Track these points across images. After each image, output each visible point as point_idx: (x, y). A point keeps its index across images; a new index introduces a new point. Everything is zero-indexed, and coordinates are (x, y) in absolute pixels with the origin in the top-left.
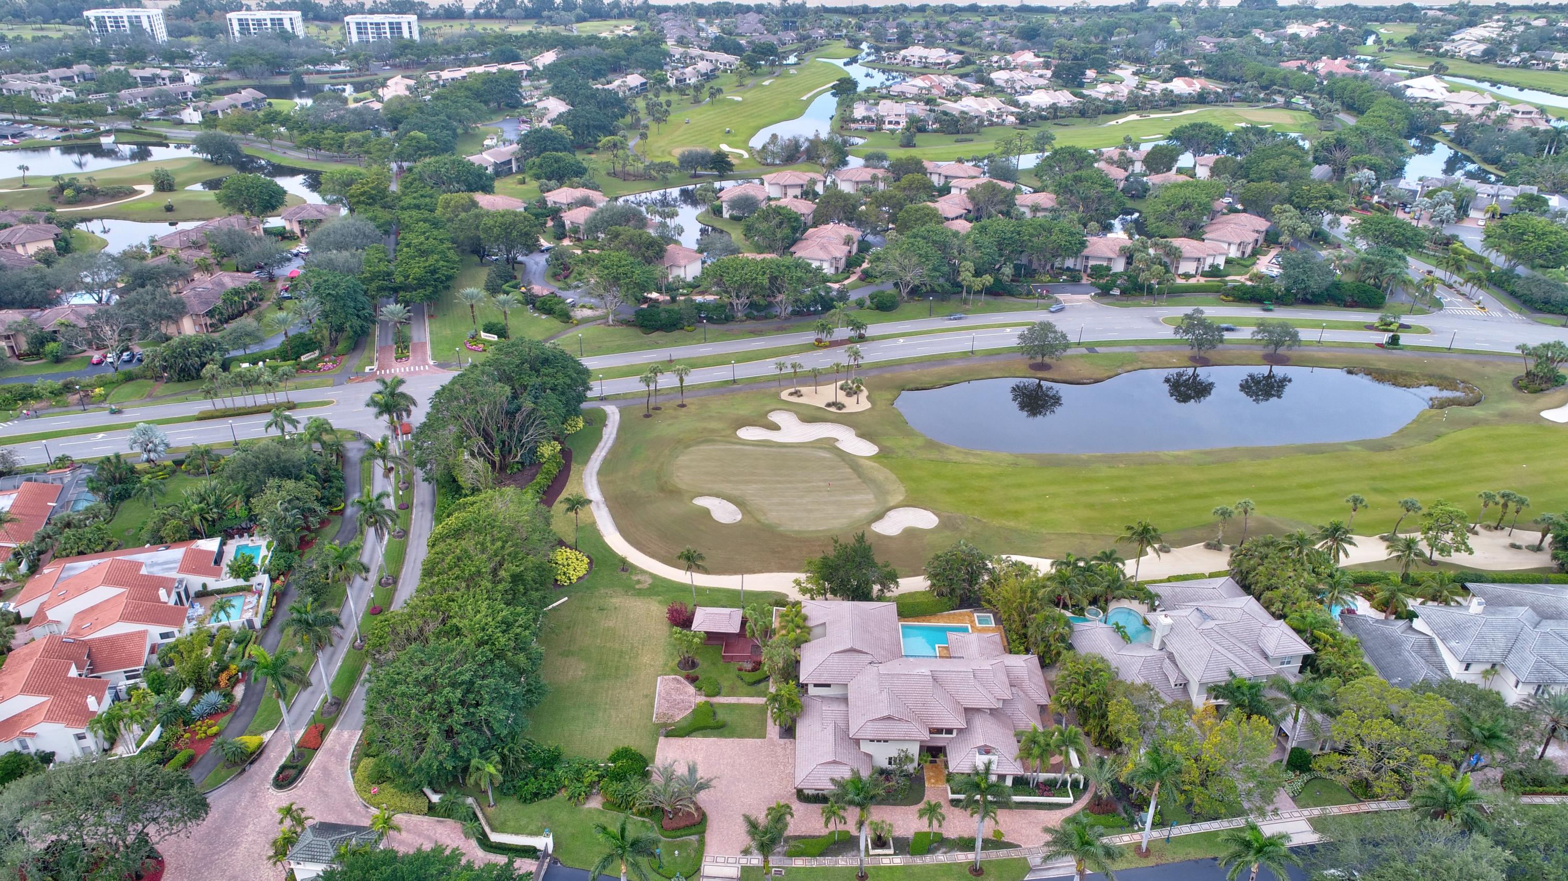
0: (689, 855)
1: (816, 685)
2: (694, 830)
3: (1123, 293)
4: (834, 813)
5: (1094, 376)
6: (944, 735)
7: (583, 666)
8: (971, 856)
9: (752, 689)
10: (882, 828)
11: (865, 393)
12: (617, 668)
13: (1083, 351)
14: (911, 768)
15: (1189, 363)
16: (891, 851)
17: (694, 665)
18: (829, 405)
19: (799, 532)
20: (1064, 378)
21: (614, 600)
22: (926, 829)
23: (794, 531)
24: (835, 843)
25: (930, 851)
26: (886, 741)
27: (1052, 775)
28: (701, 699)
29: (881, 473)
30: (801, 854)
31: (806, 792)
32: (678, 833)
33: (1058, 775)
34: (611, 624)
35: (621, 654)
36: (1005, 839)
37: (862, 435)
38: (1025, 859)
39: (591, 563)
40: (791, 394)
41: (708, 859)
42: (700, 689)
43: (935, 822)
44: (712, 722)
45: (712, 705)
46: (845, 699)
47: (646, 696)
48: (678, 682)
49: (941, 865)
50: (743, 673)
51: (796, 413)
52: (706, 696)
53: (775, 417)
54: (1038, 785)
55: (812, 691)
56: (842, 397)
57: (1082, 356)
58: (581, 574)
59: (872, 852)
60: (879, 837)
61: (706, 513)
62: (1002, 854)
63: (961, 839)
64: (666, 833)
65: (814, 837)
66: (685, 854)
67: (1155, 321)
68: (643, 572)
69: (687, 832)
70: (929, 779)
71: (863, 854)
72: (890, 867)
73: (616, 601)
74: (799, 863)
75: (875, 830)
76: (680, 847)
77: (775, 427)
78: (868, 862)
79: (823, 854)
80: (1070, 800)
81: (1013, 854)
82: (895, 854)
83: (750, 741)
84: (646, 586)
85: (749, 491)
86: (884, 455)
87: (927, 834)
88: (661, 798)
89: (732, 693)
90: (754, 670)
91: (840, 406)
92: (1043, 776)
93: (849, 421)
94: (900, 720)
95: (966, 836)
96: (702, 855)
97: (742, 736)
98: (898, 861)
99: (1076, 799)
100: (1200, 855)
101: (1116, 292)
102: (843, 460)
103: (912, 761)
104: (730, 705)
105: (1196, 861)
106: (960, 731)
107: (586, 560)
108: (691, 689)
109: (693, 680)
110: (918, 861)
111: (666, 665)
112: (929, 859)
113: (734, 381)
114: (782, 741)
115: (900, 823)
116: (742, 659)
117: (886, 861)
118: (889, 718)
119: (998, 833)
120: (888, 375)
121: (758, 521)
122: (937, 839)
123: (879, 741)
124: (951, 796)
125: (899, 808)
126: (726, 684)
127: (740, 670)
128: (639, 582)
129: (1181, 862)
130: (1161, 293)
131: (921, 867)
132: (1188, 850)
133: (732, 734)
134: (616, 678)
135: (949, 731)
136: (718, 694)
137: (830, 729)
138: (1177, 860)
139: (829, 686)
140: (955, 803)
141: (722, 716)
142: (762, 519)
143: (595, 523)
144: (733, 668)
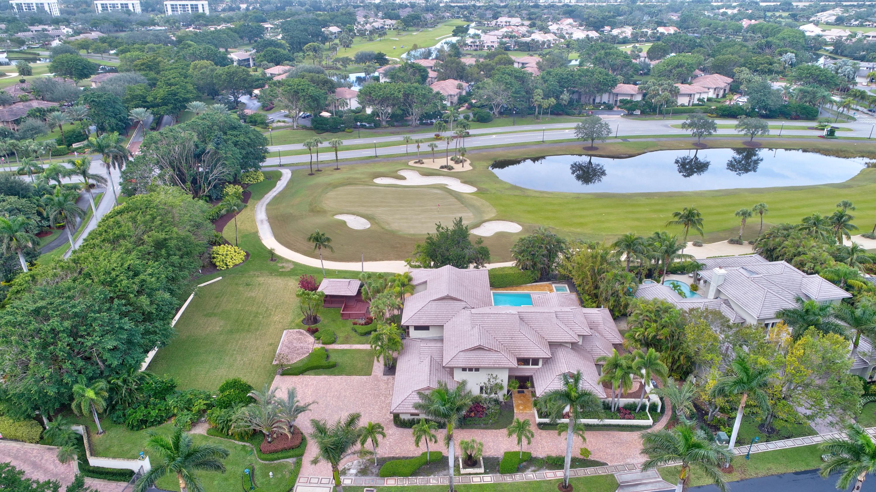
0: (283, 476)
1: (417, 328)
2: (291, 453)
3: (642, 113)
4: (425, 431)
5: (629, 153)
6: (531, 367)
7: (222, 323)
8: (559, 474)
9: (364, 338)
10: (472, 447)
11: (469, 162)
12: (250, 325)
13: (620, 141)
14: (501, 396)
15: (693, 147)
16: (482, 470)
17: (315, 320)
18: (442, 167)
19: (414, 235)
20: (608, 154)
21: (260, 279)
22: (517, 449)
23: (411, 235)
24: (427, 463)
25: (519, 469)
26: (477, 370)
27: (631, 400)
28: (319, 346)
29: (478, 202)
30: (393, 474)
31: (402, 417)
32: (275, 456)
33: (637, 400)
34: (253, 294)
35: (256, 315)
36: (591, 458)
37: (465, 182)
38: (612, 476)
39: (248, 255)
40: (416, 163)
41: (302, 480)
42: (318, 339)
43: (524, 441)
44: (324, 363)
45: (326, 350)
46: (441, 340)
47: (271, 344)
48: (301, 333)
49: (530, 483)
50: (356, 327)
51: (418, 171)
52: (323, 344)
53: (402, 173)
54: (619, 409)
55: (413, 333)
56: (451, 163)
57: (619, 143)
58: (237, 262)
59: (463, 471)
60: (470, 457)
61: (344, 223)
62: (590, 471)
63: (549, 458)
64: (263, 456)
65: (407, 458)
66: (279, 476)
67: (666, 126)
68: (288, 261)
69: (284, 455)
70: (518, 406)
71: (452, 471)
72: (480, 486)
73: (261, 279)
74: (391, 482)
75: (466, 449)
76: (275, 469)
77: (403, 178)
78: (458, 481)
79: (414, 474)
80: (650, 422)
81: (600, 471)
82: (485, 473)
83: (356, 378)
84: (289, 269)
85: (380, 212)
86: (481, 192)
87: (517, 453)
88: (257, 421)
89: (346, 341)
90: (367, 324)
91: (451, 168)
92: (623, 402)
93: (458, 176)
94: (490, 350)
95: (554, 455)
96: (298, 475)
97: (350, 374)
98: (488, 479)
99: (655, 422)
100: (781, 470)
101: (638, 112)
102: (451, 194)
103: (501, 388)
104: (343, 350)
105: (780, 476)
106: (546, 361)
107: (243, 253)
108: (311, 339)
109: (313, 332)
110: (508, 479)
111: (292, 322)
112: (518, 477)
113: (376, 156)
114: (386, 378)
115: (491, 444)
116: (358, 316)
117: (476, 480)
118: (479, 348)
119: (585, 452)
120: (485, 153)
121: (383, 228)
122: (526, 458)
123: (471, 370)
124: (538, 420)
125: (489, 431)
126: (341, 335)
127: (355, 324)
128: (283, 267)
129: (765, 477)
130: (668, 113)
131: (511, 485)
132: (769, 466)
133: (340, 373)
134: (248, 331)
135: (535, 362)
136: (333, 342)
137: (427, 362)
138: (760, 475)
139: (426, 328)
140: (542, 426)
141: (333, 359)
142: (387, 227)
143: (257, 232)
144: (349, 323)
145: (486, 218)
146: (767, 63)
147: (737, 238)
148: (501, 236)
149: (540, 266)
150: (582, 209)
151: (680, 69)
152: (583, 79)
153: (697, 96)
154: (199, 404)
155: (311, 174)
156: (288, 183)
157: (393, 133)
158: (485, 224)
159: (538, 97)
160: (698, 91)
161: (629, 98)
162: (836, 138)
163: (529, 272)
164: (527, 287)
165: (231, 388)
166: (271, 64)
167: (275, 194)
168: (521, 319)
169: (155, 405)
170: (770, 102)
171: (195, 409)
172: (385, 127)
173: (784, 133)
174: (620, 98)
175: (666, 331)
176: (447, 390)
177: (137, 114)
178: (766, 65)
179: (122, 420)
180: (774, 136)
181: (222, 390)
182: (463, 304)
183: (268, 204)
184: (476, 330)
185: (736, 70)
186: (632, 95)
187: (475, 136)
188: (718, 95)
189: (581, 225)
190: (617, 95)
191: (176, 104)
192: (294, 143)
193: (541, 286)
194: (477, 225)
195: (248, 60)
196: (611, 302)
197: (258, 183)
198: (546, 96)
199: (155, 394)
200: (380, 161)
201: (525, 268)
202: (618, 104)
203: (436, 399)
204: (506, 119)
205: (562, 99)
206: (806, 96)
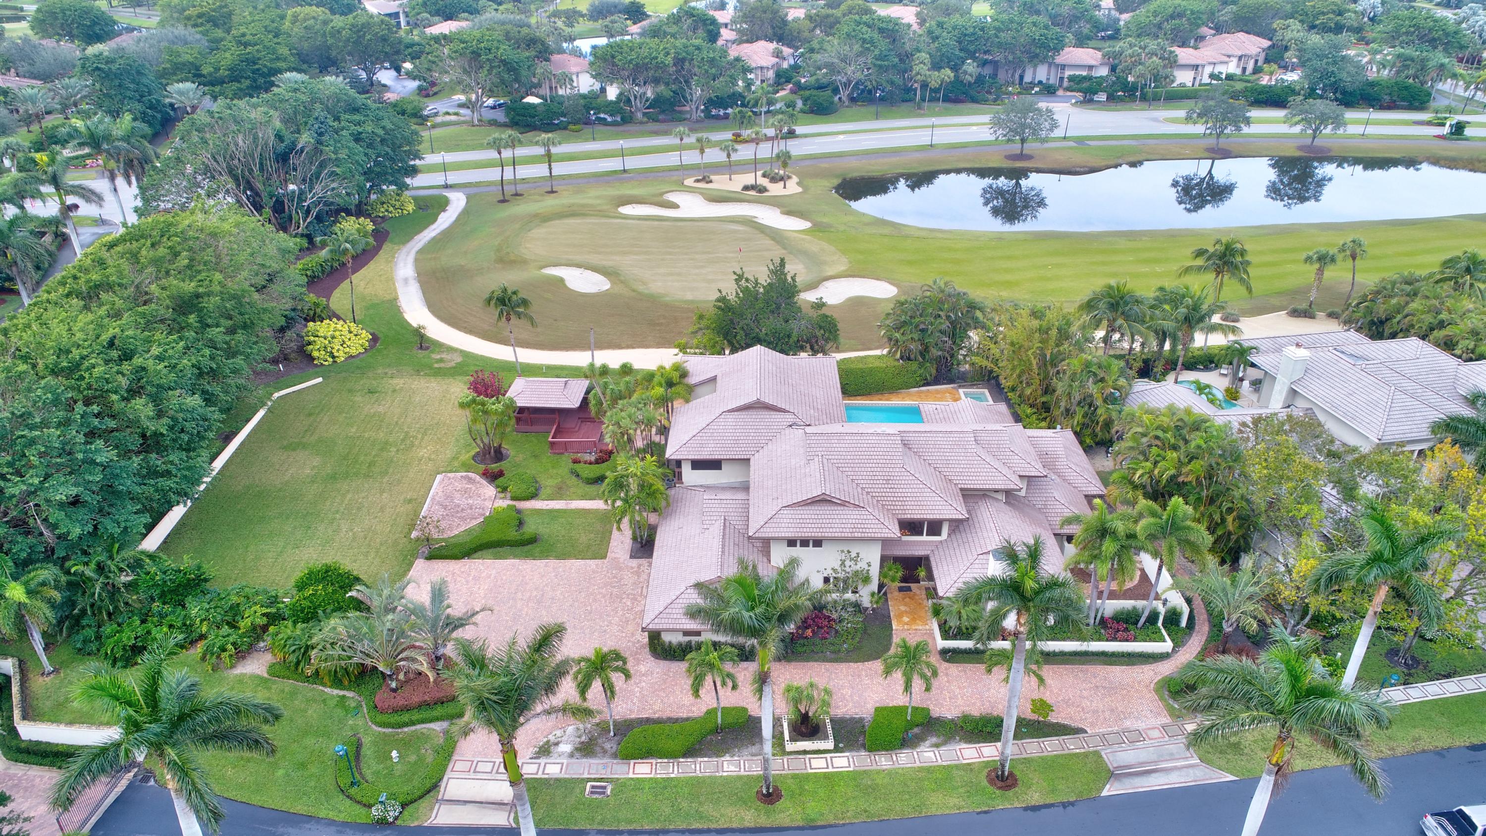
0: (421, 759)
1: (698, 465)
2: (439, 711)
3: (1111, 98)
4: (711, 666)
5: (1089, 165)
6: (925, 538)
7: (316, 461)
8: (989, 751)
9: (592, 489)
10: (810, 698)
11: (795, 179)
12: (371, 464)
13: (1072, 144)
14: (865, 596)
15: (1206, 155)
16: (829, 744)
17: (498, 455)
18: (746, 188)
19: (692, 302)
20: (1051, 166)
21: (395, 381)
22: (899, 699)
23: (686, 302)
24: (717, 730)
25: (906, 742)
26: (818, 543)
27: (1127, 604)
28: (503, 503)
29: (814, 245)
30: (646, 753)
31: (666, 638)
32: (406, 717)
33: (1140, 604)
34: (381, 409)
35: (385, 446)
36: (1053, 718)
37: (789, 213)
38: (1097, 754)
39: (375, 339)
40: (698, 181)
41: (459, 766)
42: (504, 490)
43: (918, 684)
44: (512, 534)
45: (519, 511)
46: (745, 488)
47: (410, 501)
48: (470, 480)
49: (929, 770)
50: (578, 467)
51: (701, 194)
52: (513, 499)
53: (672, 197)
54: (1103, 622)
55: (689, 475)
56: (764, 182)
57: (1070, 148)
58: (354, 352)
59: (790, 747)
60: (805, 718)
61: (562, 280)
62: (1050, 746)
63: (966, 718)
64: (380, 718)
65: (676, 721)
66: (413, 758)
67: (1156, 120)
68: (451, 349)
69: (424, 714)
70: (900, 616)
71: (768, 747)
72: (827, 776)
73: (398, 382)
74: (643, 769)
75: (796, 701)
76: (405, 745)
77: (675, 206)
78: (780, 766)
79: (691, 752)
80: (1167, 646)
81: (1071, 745)
82: (837, 749)
83: (575, 565)
84: (453, 364)
85: (629, 264)
86: (818, 228)
87: (900, 710)
88: (365, 646)
89: (559, 493)
90: (599, 461)
91: (762, 190)
92: (1111, 606)
93: (776, 202)
94: (844, 504)
95: (975, 712)
96: (450, 755)
97: (563, 556)
98: (842, 762)
99: (1177, 645)
100: (1442, 741)
101: (1102, 97)
102: (763, 232)
103: (867, 580)
104: (551, 511)
105: (1441, 753)
106: (957, 525)
107: (366, 335)
108: (489, 490)
109: (493, 477)
110: (883, 761)
111: (455, 458)
112: (904, 759)
113: (625, 171)
114: (635, 563)
115: (847, 692)
116: (584, 448)
117: (818, 764)
118: (822, 500)
119: (1042, 706)
120: (824, 165)
121: (634, 291)
122: (919, 719)
123: (805, 543)
124: (942, 643)
125: (843, 666)
126: (548, 483)
127: (576, 461)
128: (441, 360)
129: (1410, 755)
130: (1156, 98)
131: (890, 773)
132: (1416, 732)
133: (545, 555)
134: (367, 476)
135: (935, 527)
136: (533, 496)
137: (716, 529)
138: (1399, 751)
139: (714, 465)
140: (949, 655)
141: (530, 528)
142: (641, 288)
143: (396, 299)
144: (566, 460)
145: (830, 273)
146: (1333, 12)
147: (1304, 306)
148: (857, 303)
149: (935, 352)
150: (1009, 258)
151: (1177, 22)
152: (1002, 35)
153: (1208, 70)
154: (253, 615)
155: (503, 201)
156: (459, 215)
157: (656, 133)
158: (826, 284)
159: (921, 68)
160: (1211, 60)
161: (1084, 73)
162: (1467, 139)
163: (914, 366)
164: (910, 394)
165: (318, 581)
166: (437, 19)
167: (433, 234)
168: (906, 445)
169: (162, 616)
170: (1344, 75)
171: (244, 624)
172: (641, 123)
173: (1371, 130)
174: (1068, 73)
175: (1198, 466)
176: (757, 579)
177: (181, 93)
178: (1331, 16)
179: (93, 647)
180: (1352, 137)
181: (301, 586)
182: (789, 418)
183: (420, 252)
184: (815, 465)
185: (1277, 24)
186: (1091, 67)
187: (806, 136)
188: (1244, 69)
189: (1008, 284)
190: (1063, 67)
191: (255, 81)
192: (474, 149)
193: (937, 392)
194: (813, 286)
195: (396, 15)
196: (1078, 418)
197: (403, 216)
198: (936, 66)
199: (162, 595)
200: (632, 178)
201: (906, 357)
202: (1066, 83)
203: (734, 595)
204: (863, 110)
205: (965, 73)
206: (1407, 67)
